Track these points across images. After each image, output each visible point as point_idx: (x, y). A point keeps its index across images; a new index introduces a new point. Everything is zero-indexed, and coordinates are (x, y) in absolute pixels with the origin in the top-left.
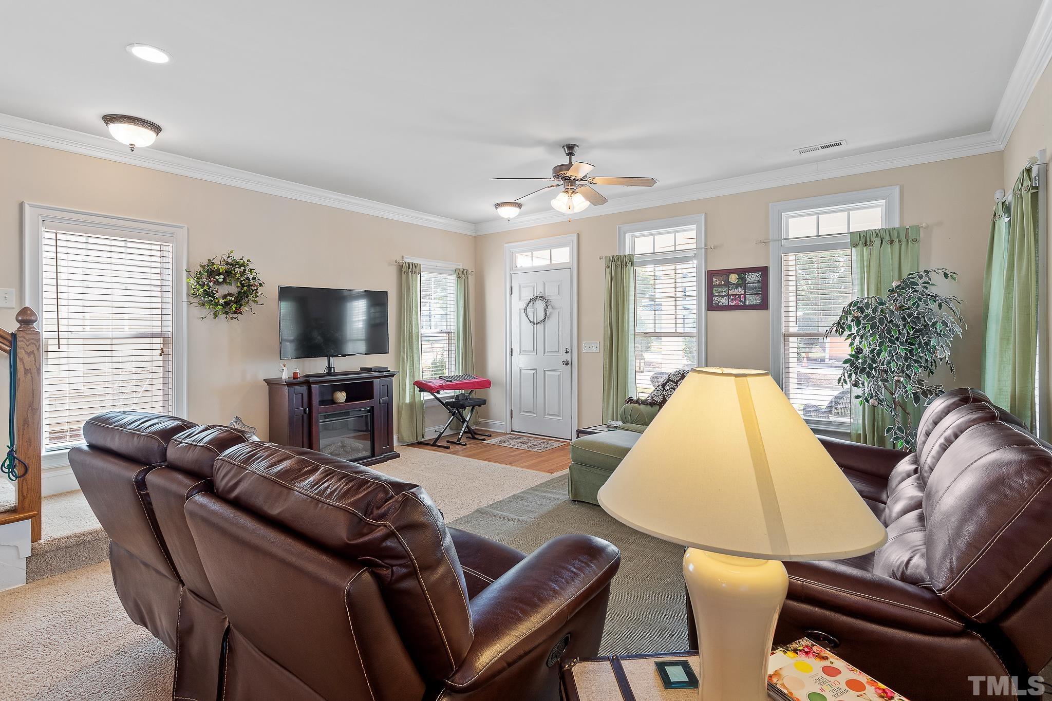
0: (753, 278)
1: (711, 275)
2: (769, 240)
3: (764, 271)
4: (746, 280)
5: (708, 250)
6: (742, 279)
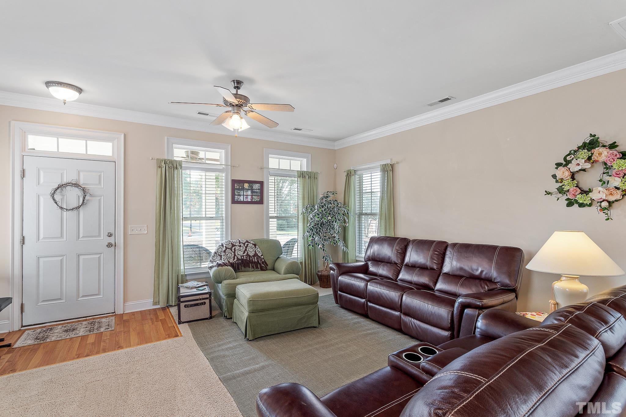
0: (256, 186)
1: (234, 182)
2: (263, 168)
3: (261, 183)
4: (253, 187)
5: (233, 167)
6: (251, 186)
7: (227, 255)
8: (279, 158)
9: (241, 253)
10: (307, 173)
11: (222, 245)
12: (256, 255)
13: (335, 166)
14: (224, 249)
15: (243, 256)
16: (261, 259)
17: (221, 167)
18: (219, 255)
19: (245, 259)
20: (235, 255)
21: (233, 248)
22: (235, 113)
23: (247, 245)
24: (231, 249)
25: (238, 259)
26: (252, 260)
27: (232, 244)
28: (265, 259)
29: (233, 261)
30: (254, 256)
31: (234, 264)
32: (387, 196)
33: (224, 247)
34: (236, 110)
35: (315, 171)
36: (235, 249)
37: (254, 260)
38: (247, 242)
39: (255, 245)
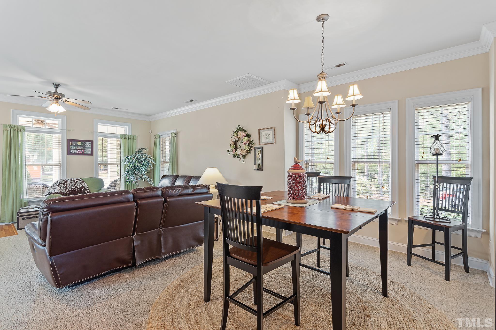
0: (87, 144)
1: (69, 141)
2: (94, 131)
3: (92, 142)
4: (85, 144)
5: (68, 131)
6: (83, 144)
7: (60, 187)
8: (107, 126)
9: (72, 187)
10: (128, 136)
11: (57, 182)
12: (83, 187)
13: (150, 131)
14: (58, 184)
15: (72, 188)
16: (87, 190)
17: (58, 131)
18: (54, 188)
19: (74, 190)
20: (66, 188)
21: (66, 183)
22: (55, 103)
23: (77, 182)
24: (64, 184)
25: (69, 190)
26: (80, 191)
27: (65, 181)
28: (90, 190)
29: (65, 192)
30: (82, 188)
31: (66, 194)
32: (173, 151)
33: (58, 183)
34: (55, 101)
35: (134, 134)
36: (67, 184)
37: (82, 191)
38: (77, 179)
39: (83, 182)
